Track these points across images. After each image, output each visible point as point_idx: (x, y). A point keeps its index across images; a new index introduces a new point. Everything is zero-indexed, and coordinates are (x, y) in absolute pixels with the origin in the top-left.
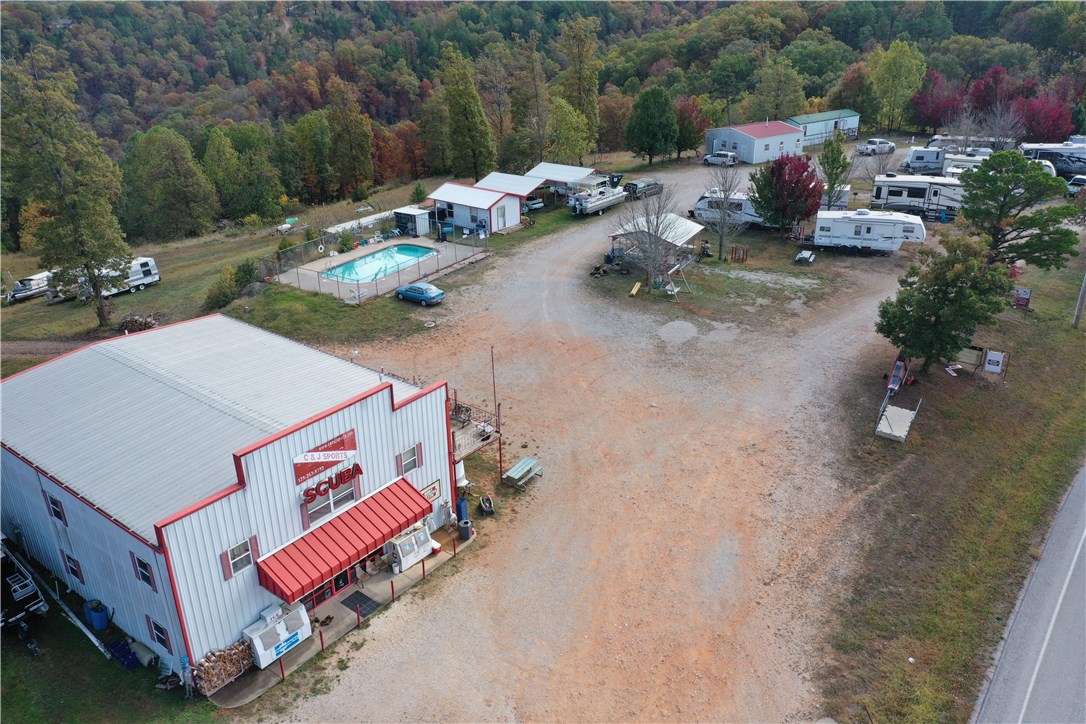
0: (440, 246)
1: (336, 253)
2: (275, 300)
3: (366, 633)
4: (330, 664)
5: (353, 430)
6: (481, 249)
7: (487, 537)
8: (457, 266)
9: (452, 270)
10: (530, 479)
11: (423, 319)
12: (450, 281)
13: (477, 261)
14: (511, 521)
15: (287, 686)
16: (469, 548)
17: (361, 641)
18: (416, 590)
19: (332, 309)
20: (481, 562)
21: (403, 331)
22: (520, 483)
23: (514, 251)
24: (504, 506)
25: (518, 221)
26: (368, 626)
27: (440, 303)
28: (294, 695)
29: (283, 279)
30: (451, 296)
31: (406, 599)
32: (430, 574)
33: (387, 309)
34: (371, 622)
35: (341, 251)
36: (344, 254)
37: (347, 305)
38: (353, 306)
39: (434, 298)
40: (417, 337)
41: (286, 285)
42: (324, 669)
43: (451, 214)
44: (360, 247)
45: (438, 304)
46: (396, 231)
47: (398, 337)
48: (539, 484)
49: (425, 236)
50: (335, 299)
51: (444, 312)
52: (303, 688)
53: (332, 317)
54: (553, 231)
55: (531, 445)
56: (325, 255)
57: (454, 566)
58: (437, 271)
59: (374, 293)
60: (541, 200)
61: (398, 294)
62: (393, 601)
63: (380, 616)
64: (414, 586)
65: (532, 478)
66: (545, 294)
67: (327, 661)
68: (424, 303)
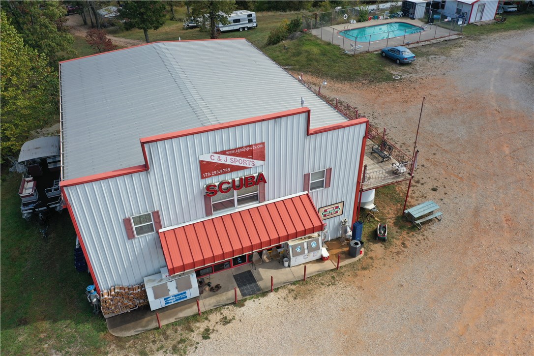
0: (427, 27)
1: (355, 22)
2: (303, 44)
3: (239, 311)
4: (199, 328)
5: (263, 144)
6: (456, 33)
7: (371, 261)
8: (434, 41)
9: (429, 43)
10: (428, 221)
11: (393, 72)
12: (424, 50)
13: (450, 40)
14: (398, 253)
15: (160, 334)
16: (352, 265)
17: (231, 318)
18: (293, 287)
19: (335, 55)
20: (357, 283)
21: (376, 78)
22: (417, 222)
23: (482, 37)
24: (398, 237)
25: (493, 18)
26: (243, 305)
27: (410, 64)
28: (159, 346)
29: (314, 32)
30: (421, 60)
31: (283, 293)
32: (311, 278)
33: (372, 61)
34: (246, 303)
35: (359, 21)
36: (360, 23)
37: (346, 54)
38: (349, 56)
39: (406, 59)
40: (384, 85)
41: (315, 36)
42: (192, 331)
43: (443, 7)
44: (372, 20)
45: (408, 64)
46: (400, 13)
47: (371, 82)
48: (435, 227)
49: (419, 19)
50: (340, 49)
51: (411, 70)
52: (169, 341)
53: (333, 60)
54: (519, 28)
55: (441, 190)
56: (348, 22)
57: (333, 277)
58: (418, 42)
59: (367, 49)
60: (516, 6)
61: (383, 52)
62: (271, 291)
63: (256, 300)
64: (294, 283)
65: (431, 220)
66: (497, 71)
67: (198, 325)
68: (398, 61)
